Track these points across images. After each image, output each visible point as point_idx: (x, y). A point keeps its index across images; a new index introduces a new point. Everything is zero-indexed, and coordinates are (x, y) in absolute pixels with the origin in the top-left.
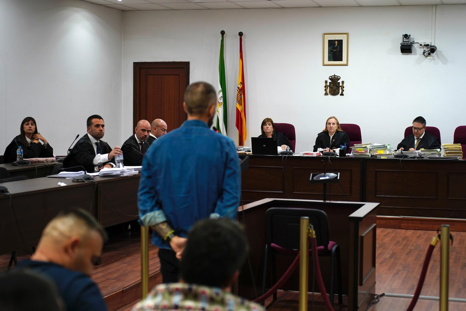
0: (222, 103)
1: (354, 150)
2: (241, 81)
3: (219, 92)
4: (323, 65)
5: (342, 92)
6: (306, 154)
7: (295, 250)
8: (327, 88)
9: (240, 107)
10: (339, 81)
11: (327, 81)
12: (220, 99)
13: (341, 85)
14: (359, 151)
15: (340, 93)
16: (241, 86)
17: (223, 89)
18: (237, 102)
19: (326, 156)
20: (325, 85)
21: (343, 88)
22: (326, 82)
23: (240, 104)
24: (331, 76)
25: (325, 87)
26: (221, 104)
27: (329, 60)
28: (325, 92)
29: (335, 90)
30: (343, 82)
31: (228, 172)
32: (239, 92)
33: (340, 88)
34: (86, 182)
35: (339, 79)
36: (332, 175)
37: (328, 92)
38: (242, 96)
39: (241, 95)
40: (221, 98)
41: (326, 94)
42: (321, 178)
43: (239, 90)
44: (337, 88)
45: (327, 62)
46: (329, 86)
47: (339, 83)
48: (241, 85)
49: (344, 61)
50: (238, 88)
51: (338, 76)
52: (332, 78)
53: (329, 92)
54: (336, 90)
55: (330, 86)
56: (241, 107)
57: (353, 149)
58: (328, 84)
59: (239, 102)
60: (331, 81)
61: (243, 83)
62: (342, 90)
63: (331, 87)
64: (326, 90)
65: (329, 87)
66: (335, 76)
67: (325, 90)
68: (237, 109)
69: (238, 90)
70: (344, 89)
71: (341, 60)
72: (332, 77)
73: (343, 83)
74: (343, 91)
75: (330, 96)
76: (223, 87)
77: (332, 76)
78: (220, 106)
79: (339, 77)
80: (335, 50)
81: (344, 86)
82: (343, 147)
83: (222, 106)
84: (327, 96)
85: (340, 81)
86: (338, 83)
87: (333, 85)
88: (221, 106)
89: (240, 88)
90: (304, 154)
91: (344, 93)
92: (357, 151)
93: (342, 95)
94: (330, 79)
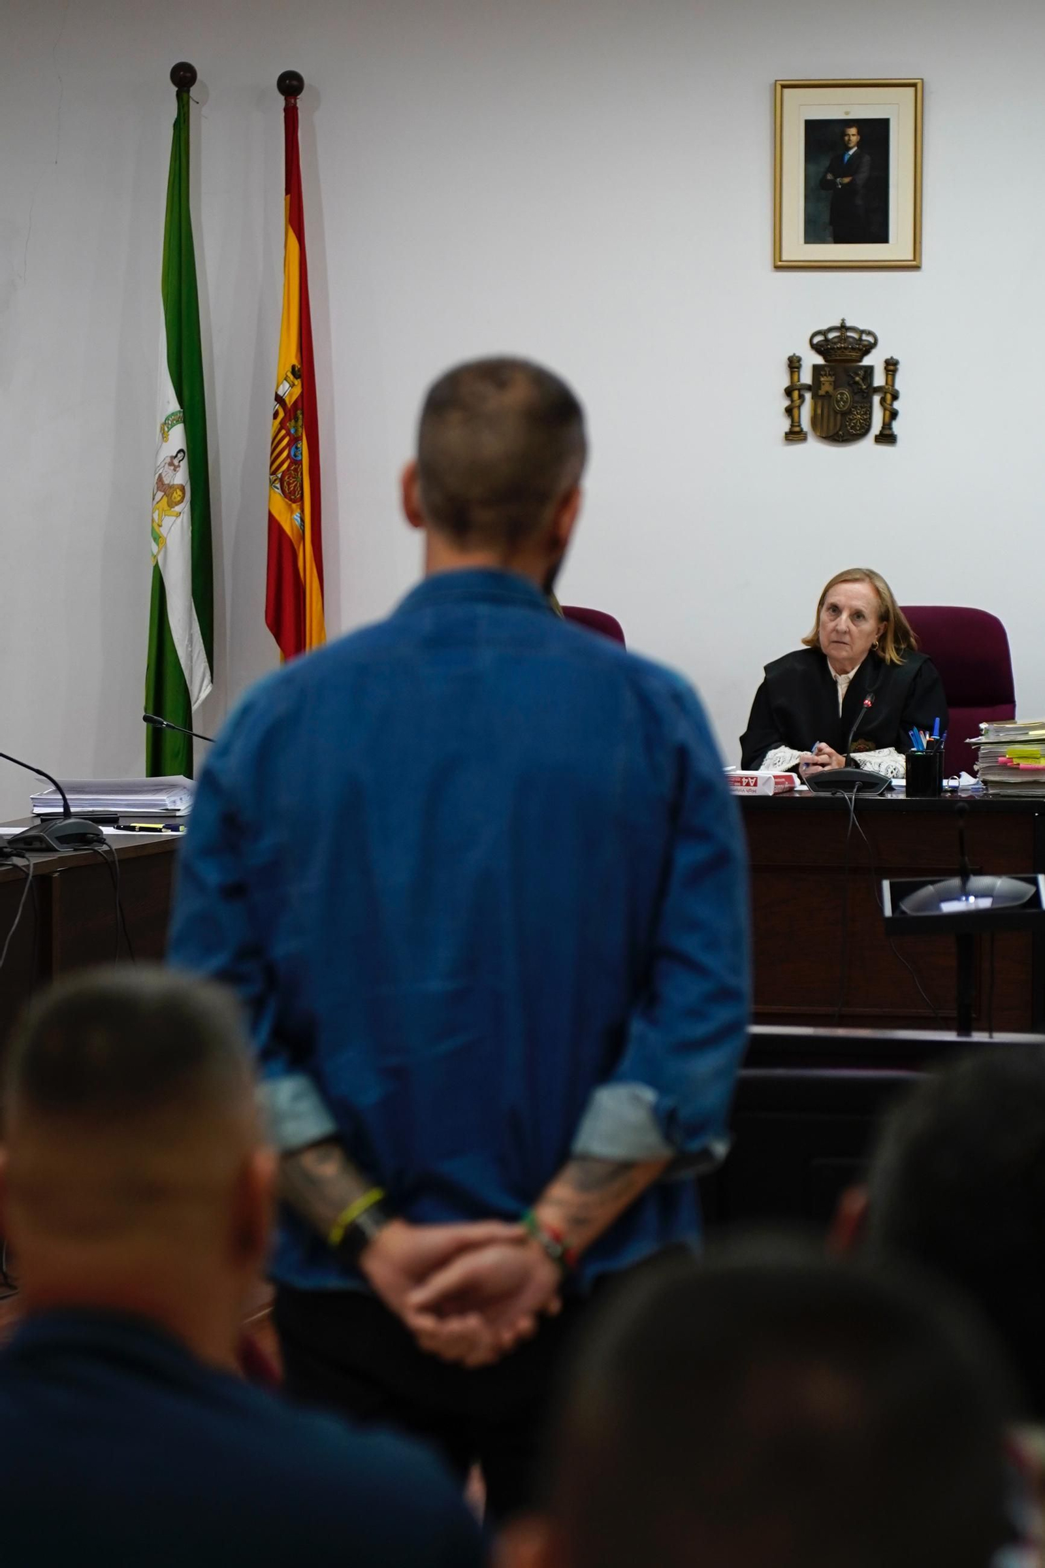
0: (183, 488)
1: (992, 756)
2: (293, 359)
3: (167, 425)
4: (778, 268)
5: (887, 425)
8: (801, 397)
9: (292, 512)
10: (867, 361)
11: (799, 359)
12: (171, 464)
13: (879, 380)
14: (1024, 764)
15: (876, 427)
16: (297, 391)
17: (186, 403)
18: (272, 483)
19: (828, 794)
20: (785, 382)
21: (895, 397)
22: (794, 364)
23: (292, 496)
24: (825, 327)
25: (789, 392)
26: (177, 495)
27: (813, 234)
28: (785, 425)
29: (844, 414)
30: (891, 366)
31: (688, 856)
32: (282, 425)
33: (876, 399)
35: (868, 349)
37: (806, 424)
38: (304, 446)
39: (295, 440)
40: (176, 462)
41: (794, 435)
42: (948, 907)
43: (281, 415)
44: (857, 398)
45: (796, 247)
46: (808, 388)
47: (869, 370)
48: (292, 385)
49: (898, 246)
50: (279, 399)
51: (862, 332)
52: (826, 340)
53: (814, 422)
54: (849, 412)
55: (814, 388)
56: (297, 516)
57: (983, 750)
58: (806, 377)
59: (282, 481)
60: (820, 360)
61: (305, 371)
62: (885, 409)
63: (822, 392)
64: (795, 412)
65: (808, 396)
66: (843, 328)
67: (789, 411)
68: (274, 526)
69: (276, 415)
70: (897, 405)
71: (880, 235)
72: (831, 336)
73: (894, 371)
74: (894, 415)
75: (814, 448)
76: (186, 393)
77: (831, 329)
78: (171, 504)
79: (869, 333)
80: (846, 180)
81: (898, 386)
82: (925, 739)
83: (184, 508)
84: (797, 448)
85: (874, 359)
86: (861, 373)
87: (836, 385)
88: (178, 509)
89: (289, 402)
91: (897, 427)
92: (1011, 759)
93: (887, 437)
94: (817, 348)
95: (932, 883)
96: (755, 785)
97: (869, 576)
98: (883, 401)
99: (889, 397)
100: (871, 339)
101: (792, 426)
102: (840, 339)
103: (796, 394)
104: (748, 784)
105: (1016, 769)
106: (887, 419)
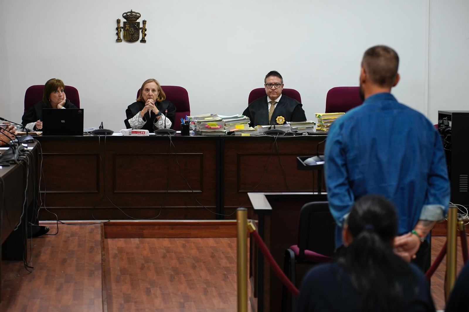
1: (204, 125)
5: (143, 38)
6: (133, 132)
8: (121, 30)
10: (138, 21)
11: (120, 20)
13: (141, 26)
14: (212, 127)
15: (141, 38)
19: (160, 135)
20: (116, 26)
21: (146, 30)
22: (118, 21)
24: (126, 12)
25: (117, 29)
28: (116, 37)
29: (132, 35)
30: (144, 22)
33: (140, 31)
35: (138, 18)
37: (122, 37)
41: (119, 40)
44: (135, 31)
46: (122, 28)
47: (139, 23)
51: (137, 13)
52: (127, 15)
53: (124, 37)
54: (134, 34)
55: (124, 28)
58: (122, 25)
60: (125, 21)
62: (143, 34)
63: (126, 29)
64: (119, 34)
65: (122, 30)
66: (131, 12)
67: (117, 34)
70: (146, 32)
72: (128, 14)
73: (145, 24)
74: (145, 35)
75: (124, 44)
77: (128, 12)
81: (146, 28)
84: (119, 44)
85: (140, 20)
86: (136, 24)
87: (130, 27)
90: (131, 133)
91: (146, 38)
92: (209, 126)
93: (143, 41)
94: (124, 17)
96: (145, 133)
97: (154, 80)
98: (142, 31)
99: (144, 30)
100: (139, 15)
101: (118, 38)
102: (131, 15)
103: (119, 29)
104: (143, 133)
105: (210, 128)
106: (143, 36)
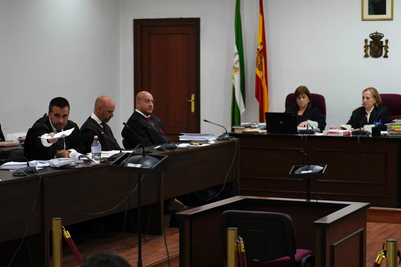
0: (238, 68)
1: (390, 128)
2: (260, 40)
3: (235, 55)
4: (363, 20)
5: (386, 54)
6: (330, 133)
7: (256, 260)
8: (368, 48)
9: (260, 73)
10: (382, 40)
12: (236, 63)
13: (384, 44)
14: (396, 130)
15: (384, 54)
16: (262, 47)
17: (239, 50)
18: (256, 67)
20: (364, 45)
21: (388, 48)
22: (366, 41)
23: (261, 70)
25: (365, 47)
26: (237, 69)
27: (370, 13)
28: (364, 54)
29: (377, 51)
30: (387, 41)
32: (259, 55)
33: (384, 48)
34: (29, 176)
35: (382, 37)
36: (319, 168)
37: (369, 53)
38: (263, 59)
39: (261, 58)
40: (237, 62)
41: (366, 56)
43: (258, 53)
44: (379, 48)
45: (367, 16)
46: (369, 46)
47: (382, 42)
48: (261, 46)
49: (388, 15)
50: (258, 49)
51: (380, 34)
53: (370, 53)
55: (370, 46)
56: (262, 74)
57: (388, 127)
58: (369, 44)
59: (258, 66)
60: (371, 40)
61: (264, 43)
63: (372, 47)
64: (366, 51)
65: (369, 48)
66: (376, 33)
67: (365, 51)
68: (257, 76)
69: (257, 53)
71: (384, 13)
72: (374, 35)
74: (387, 51)
75: (370, 59)
76: (239, 48)
77: (374, 33)
78: (236, 71)
79: (382, 34)
80: (377, 1)
81: (388, 45)
82: (377, 124)
83: (239, 72)
84: (367, 59)
85: (383, 40)
86: (380, 43)
87: (375, 45)
88: (237, 72)
89: (260, 50)
90: (328, 133)
91: (388, 54)
92: (394, 129)
93: (386, 56)
94: (371, 37)
95: (302, 166)
96: (339, 134)
98: (385, 49)
99: (386, 48)
100: (382, 35)
101: (366, 54)
102: (376, 35)
103: (366, 47)
104: (337, 134)
105: (395, 131)
106: (386, 52)
